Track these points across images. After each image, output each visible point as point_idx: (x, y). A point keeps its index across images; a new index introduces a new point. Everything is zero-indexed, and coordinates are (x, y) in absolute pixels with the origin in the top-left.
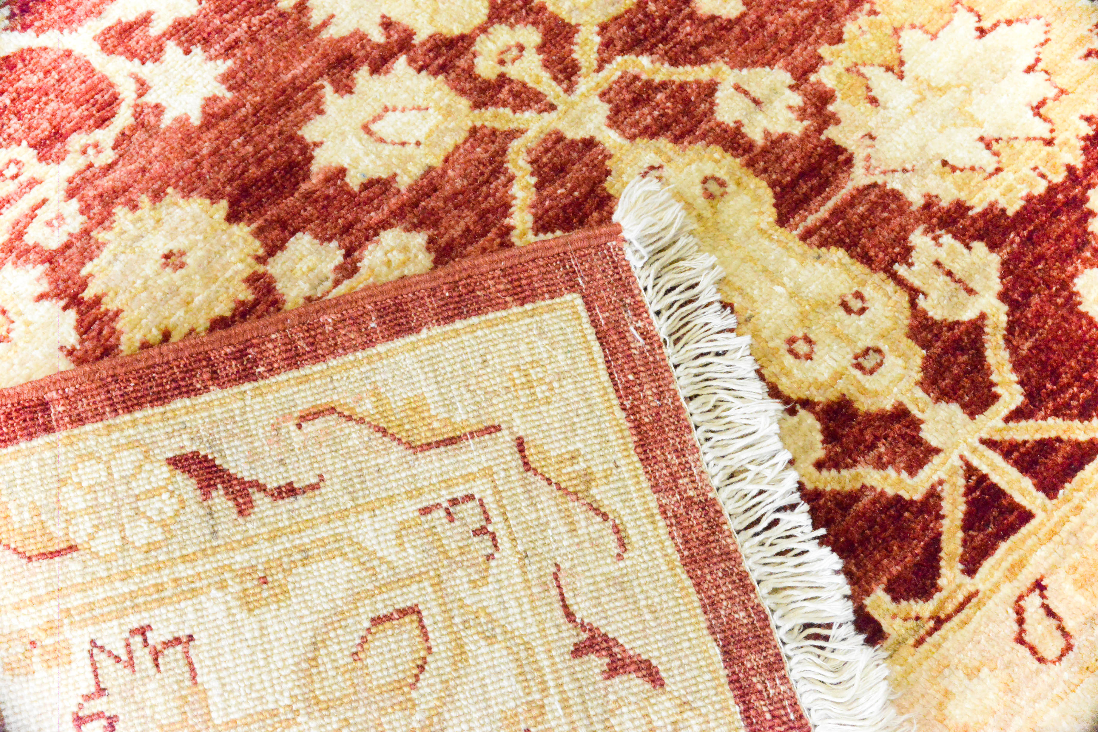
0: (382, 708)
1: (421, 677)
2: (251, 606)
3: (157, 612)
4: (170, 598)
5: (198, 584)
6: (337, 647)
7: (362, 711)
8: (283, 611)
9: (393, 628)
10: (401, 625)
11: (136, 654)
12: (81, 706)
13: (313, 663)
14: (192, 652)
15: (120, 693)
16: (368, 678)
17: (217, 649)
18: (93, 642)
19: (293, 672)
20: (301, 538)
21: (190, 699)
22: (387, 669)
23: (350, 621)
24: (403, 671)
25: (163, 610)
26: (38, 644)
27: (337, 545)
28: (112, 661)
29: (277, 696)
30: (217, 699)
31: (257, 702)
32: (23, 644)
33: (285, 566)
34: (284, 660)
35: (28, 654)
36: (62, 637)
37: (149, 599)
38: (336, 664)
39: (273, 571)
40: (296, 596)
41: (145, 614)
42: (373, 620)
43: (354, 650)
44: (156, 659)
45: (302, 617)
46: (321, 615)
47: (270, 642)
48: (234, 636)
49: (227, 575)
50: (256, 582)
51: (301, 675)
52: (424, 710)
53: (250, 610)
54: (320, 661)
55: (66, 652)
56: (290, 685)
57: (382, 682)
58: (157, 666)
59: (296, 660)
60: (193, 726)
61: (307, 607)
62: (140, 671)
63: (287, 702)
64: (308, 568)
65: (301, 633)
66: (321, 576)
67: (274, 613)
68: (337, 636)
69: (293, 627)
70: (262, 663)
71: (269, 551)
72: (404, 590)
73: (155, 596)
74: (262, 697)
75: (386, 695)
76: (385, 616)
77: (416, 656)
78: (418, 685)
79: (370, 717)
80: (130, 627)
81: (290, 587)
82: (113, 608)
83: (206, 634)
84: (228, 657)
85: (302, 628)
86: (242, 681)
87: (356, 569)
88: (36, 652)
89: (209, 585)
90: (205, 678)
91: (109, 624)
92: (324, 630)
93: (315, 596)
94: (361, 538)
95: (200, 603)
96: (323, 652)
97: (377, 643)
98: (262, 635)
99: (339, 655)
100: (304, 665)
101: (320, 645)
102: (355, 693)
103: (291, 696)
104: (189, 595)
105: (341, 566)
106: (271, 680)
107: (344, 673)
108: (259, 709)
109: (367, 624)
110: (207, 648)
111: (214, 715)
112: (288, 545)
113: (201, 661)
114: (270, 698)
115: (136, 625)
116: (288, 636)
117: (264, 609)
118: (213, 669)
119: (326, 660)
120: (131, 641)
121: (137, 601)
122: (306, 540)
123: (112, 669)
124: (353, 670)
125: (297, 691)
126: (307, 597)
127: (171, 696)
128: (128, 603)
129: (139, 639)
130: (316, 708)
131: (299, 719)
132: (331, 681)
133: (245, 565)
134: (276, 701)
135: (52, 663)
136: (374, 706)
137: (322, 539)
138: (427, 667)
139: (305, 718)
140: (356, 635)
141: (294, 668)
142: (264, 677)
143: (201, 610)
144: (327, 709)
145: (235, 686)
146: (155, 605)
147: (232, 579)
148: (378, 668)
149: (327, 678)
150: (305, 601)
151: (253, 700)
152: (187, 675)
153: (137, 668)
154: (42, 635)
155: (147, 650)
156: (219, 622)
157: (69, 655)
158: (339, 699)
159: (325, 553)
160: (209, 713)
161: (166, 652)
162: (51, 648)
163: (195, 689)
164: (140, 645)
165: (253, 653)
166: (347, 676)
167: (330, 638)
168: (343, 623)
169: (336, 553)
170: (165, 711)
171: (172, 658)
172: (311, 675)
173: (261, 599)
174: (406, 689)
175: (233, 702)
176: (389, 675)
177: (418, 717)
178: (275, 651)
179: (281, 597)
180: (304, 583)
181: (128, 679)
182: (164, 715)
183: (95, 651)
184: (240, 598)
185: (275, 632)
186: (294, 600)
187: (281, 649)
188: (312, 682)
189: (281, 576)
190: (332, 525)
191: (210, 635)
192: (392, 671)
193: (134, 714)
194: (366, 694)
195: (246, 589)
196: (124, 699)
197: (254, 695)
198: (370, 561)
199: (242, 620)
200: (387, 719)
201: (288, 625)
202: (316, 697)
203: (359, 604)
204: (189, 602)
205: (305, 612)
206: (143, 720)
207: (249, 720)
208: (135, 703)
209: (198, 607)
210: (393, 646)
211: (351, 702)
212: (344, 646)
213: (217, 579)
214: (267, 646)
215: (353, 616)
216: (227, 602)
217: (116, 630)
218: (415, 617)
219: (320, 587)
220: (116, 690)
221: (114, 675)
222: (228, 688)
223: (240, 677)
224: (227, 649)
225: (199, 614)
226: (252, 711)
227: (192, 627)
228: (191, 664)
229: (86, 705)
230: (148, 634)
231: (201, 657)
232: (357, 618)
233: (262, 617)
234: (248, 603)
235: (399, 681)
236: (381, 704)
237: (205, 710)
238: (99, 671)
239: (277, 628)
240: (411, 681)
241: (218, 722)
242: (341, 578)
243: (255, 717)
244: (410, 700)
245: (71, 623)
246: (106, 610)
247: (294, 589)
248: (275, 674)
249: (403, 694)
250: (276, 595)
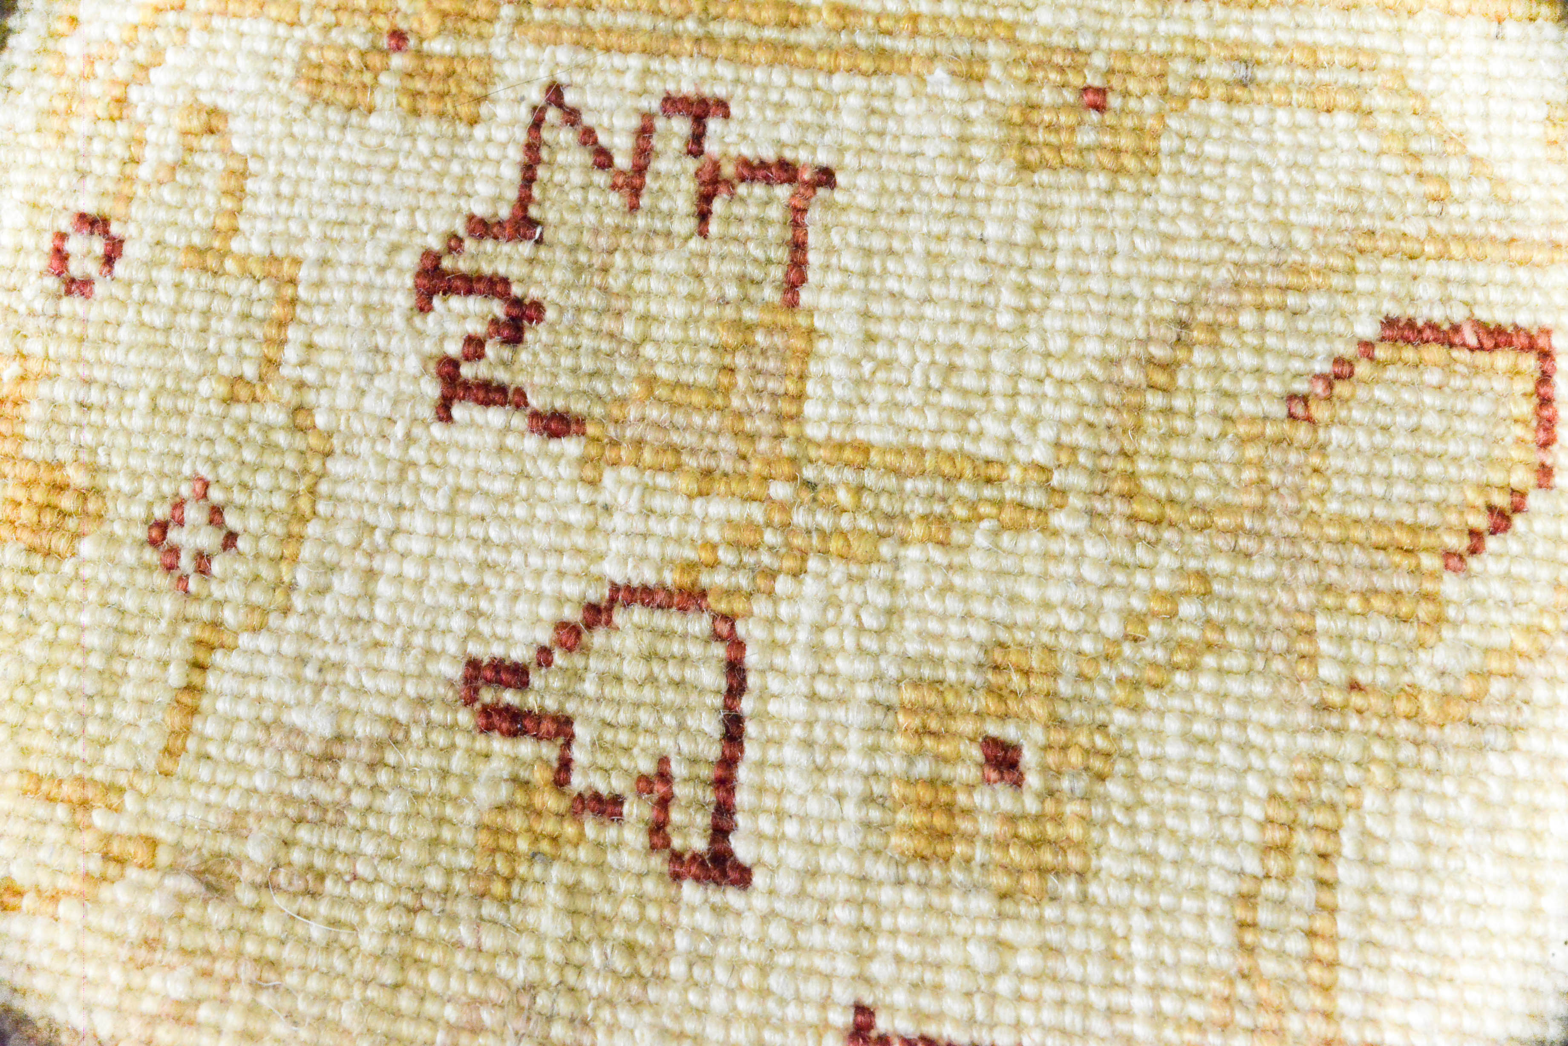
0: (1329, 588)
1: (1492, 543)
2: (1032, 156)
3: (759, 75)
4: (811, 53)
5: (902, 45)
6: (1248, 360)
7: (1263, 570)
8: (1120, 201)
9: (1448, 368)
10: (1476, 370)
11: (660, 165)
12: (454, 244)
13: (1160, 378)
14: (814, 216)
15: (573, 249)
16: (1316, 483)
17: (890, 233)
18: (555, 93)
19: (1089, 379)
20: (1248, 25)
21: (760, 338)
22: (1388, 479)
23: (1318, 301)
24: (1439, 506)
25: (778, 77)
26: (412, 42)
27: (1352, 79)
28: (582, 157)
29: (1017, 428)
30: (835, 369)
31: (949, 422)
32: (374, 29)
33: (1173, 84)
34: (1073, 336)
35: (375, 60)
36: (478, 49)
37: (752, 34)
38: (1227, 407)
39: (1133, 85)
40: (1177, 174)
41: (725, 70)
42: (1390, 323)
43: (1300, 387)
44: (706, 199)
45: (1172, 239)
46: (1233, 255)
47: (1050, 271)
48: (950, 216)
49: (994, 49)
50: (1070, 96)
51: (1110, 395)
52: (1468, 647)
53: (1025, 166)
54: (1181, 380)
55: (475, 89)
56: (1067, 412)
57: (1359, 510)
58: (704, 216)
59: (1112, 349)
60: (739, 415)
61: (1197, 217)
62: (652, 212)
63: (1041, 454)
64: (1242, 114)
65: (1153, 279)
66: (1271, 146)
67: (1092, 198)
68: (1262, 330)
69: (1133, 256)
70: (1005, 320)
71: (1141, 27)
72: (1522, 274)
73: (771, 33)
74: (970, 414)
75: (1357, 555)
76: (1432, 326)
77: (1497, 477)
78: (1474, 563)
79: (1283, 597)
80: (671, 87)
81: (1166, 144)
82: (646, 22)
83: (875, 183)
84: (914, 267)
85: (1161, 269)
86: (928, 346)
87: (1388, 164)
88: (397, 61)
89: (933, 57)
90: (825, 300)
91: (618, 61)
92: (1226, 298)
93: (1232, 194)
94: (1434, 85)
95: (890, 95)
96: (1200, 356)
97: (1380, 394)
98: (1035, 246)
99: (1248, 384)
100: (1129, 373)
101: (1197, 335)
102: (1259, 511)
103: (1058, 445)
104: (866, 64)
105: (1344, 141)
106: (1018, 375)
107: (1243, 441)
108: (949, 442)
109: (1368, 329)
110: (864, 221)
111: (810, 409)
112: (1201, 31)
113: (830, 250)
114: (993, 427)
115: (687, 89)
116: (1109, 275)
117: (1067, 178)
118: (856, 283)
119: (1200, 381)
120: (660, 123)
121: (714, 28)
122: (1262, 35)
123: (577, 178)
124: (1277, 442)
125: (1080, 437)
126: (1208, 191)
127: (710, 312)
128: (690, 25)
129: (681, 126)
130: (1120, 506)
131: (1058, 520)
132: (1196, 449)
133: (1057, 39)
134: (1009, 442)
135: (429, 105)
136: (1306, 572)
137: (1313, 50)
138: (1518, 521)
139: (1079, 524)
140: (1321, 347)
141: (1097, 371)
142: (998, 361)
143: (884, 116)
144: (1156, 523)
145: (903, 354)
146: (760, 55)
147: (1006, 65)
148: (1359, 465)
149: (1186, 437)
150: (1198, 199)
151: (942, 411)
152: (777, 273)
153: (645, 201)
154: (431, 24)
155: (692, 165)
156: (921, 165)
157: (479, 100)
158: (1197, 508)
159: (1311, 89)
160: (800, 397)
161: (742, 189)
162: (439, 67)
163: (783, 319)
164: (677, 144)
165: (988, 285)
166: (1252, 452)
167: (1236, 327)
168: (1292, 300)
169: (1343, 99)
170: (679, 344)
171: (753, 210)
172: (1140, 409)
173: (1070, 146)
174: (1430, 562)
175: (880, 395)
176: (1386, 500)
177: (1441, 657)
178: (1057, 303)
179: (1130, 163)
180: (1210, 149)
181: (609, 220)
182: (671, 353)
183: (552, 115)
184: (1010, 123)
185: (1077, 251)
186: (1165, 184)
187: (1077, 304)
188: (1138, 429)
189: (1149, 105)
190: (1355, 21)
191: (883, 191)
192: (1400, 490)
193: (589, 320)
194: (1291, 527)
195: (1034, 107)
196: (579, 269)
197: (947, 399)
198: (1442, 156)
199: (992, 184)
200: (1338, 624)
201: (1122, 244)
202: (1131, 476)
203: (1361, 265)
204: (860, 83)
205: (1188, 229)
206: (605, 345)
207: (909, 462)
208: (605, 290)
209: (880, 104)
210: (1431, 421)
211: (1236, 531)
212: (1272, 364)
213: (963, 48)
214: (1037, 280)
215: (1331, 291)
216: (966, 120)
217: (629, 81)
218: (1530, 363)
219: (1256, 175)
220: (564, 237)
221: (576, 196)
222: (881, 350)
223: (926, 334)
224: (917, 245)
225: (875, 123)
226: (926, 441)
227: (841, 150)
228: (798, 246)
229: (469, 244)
230: (713, 125)
231: (835, 238)
232: (1343, 302)
233: (1054, 198)
234: (1025, 144)
235: (1414, 529)
236: (1333, 575)
237: (791, 386)
238: (541, 172)
239: (1085, 243)
240: (1458, 543)
241: (814, 431)
242: (1333, 171)
243: (929, 462)
244: (1428, 597)
245: (519, 21)
246: (623, 20)
247: (1174, 155)
248: (1034, 366)
249: (1416, 572)
250: (1117, 152)
